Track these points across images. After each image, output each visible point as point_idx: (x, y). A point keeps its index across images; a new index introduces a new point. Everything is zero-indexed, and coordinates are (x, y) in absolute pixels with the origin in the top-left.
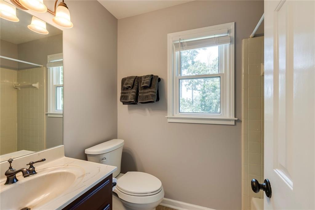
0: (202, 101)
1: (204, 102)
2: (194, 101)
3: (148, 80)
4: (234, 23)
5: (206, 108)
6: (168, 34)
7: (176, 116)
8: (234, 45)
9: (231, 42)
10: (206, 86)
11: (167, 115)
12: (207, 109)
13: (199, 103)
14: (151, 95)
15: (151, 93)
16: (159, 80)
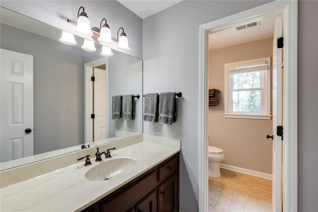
0: (250, 102)
1: (253, 102)
2: (241, 101)
3: (212, 93)
4: (270, 57)
5: (255, 109)
6: (225, 64)
7: (230, 114)
8: (270, 71)
9: (268, 69)
10: (255, 85)
11: (224, 113)
12: (256, 111)
13: (247, 103)
14: (215, 101)
15: (215, 100)
16: (219, 91)
